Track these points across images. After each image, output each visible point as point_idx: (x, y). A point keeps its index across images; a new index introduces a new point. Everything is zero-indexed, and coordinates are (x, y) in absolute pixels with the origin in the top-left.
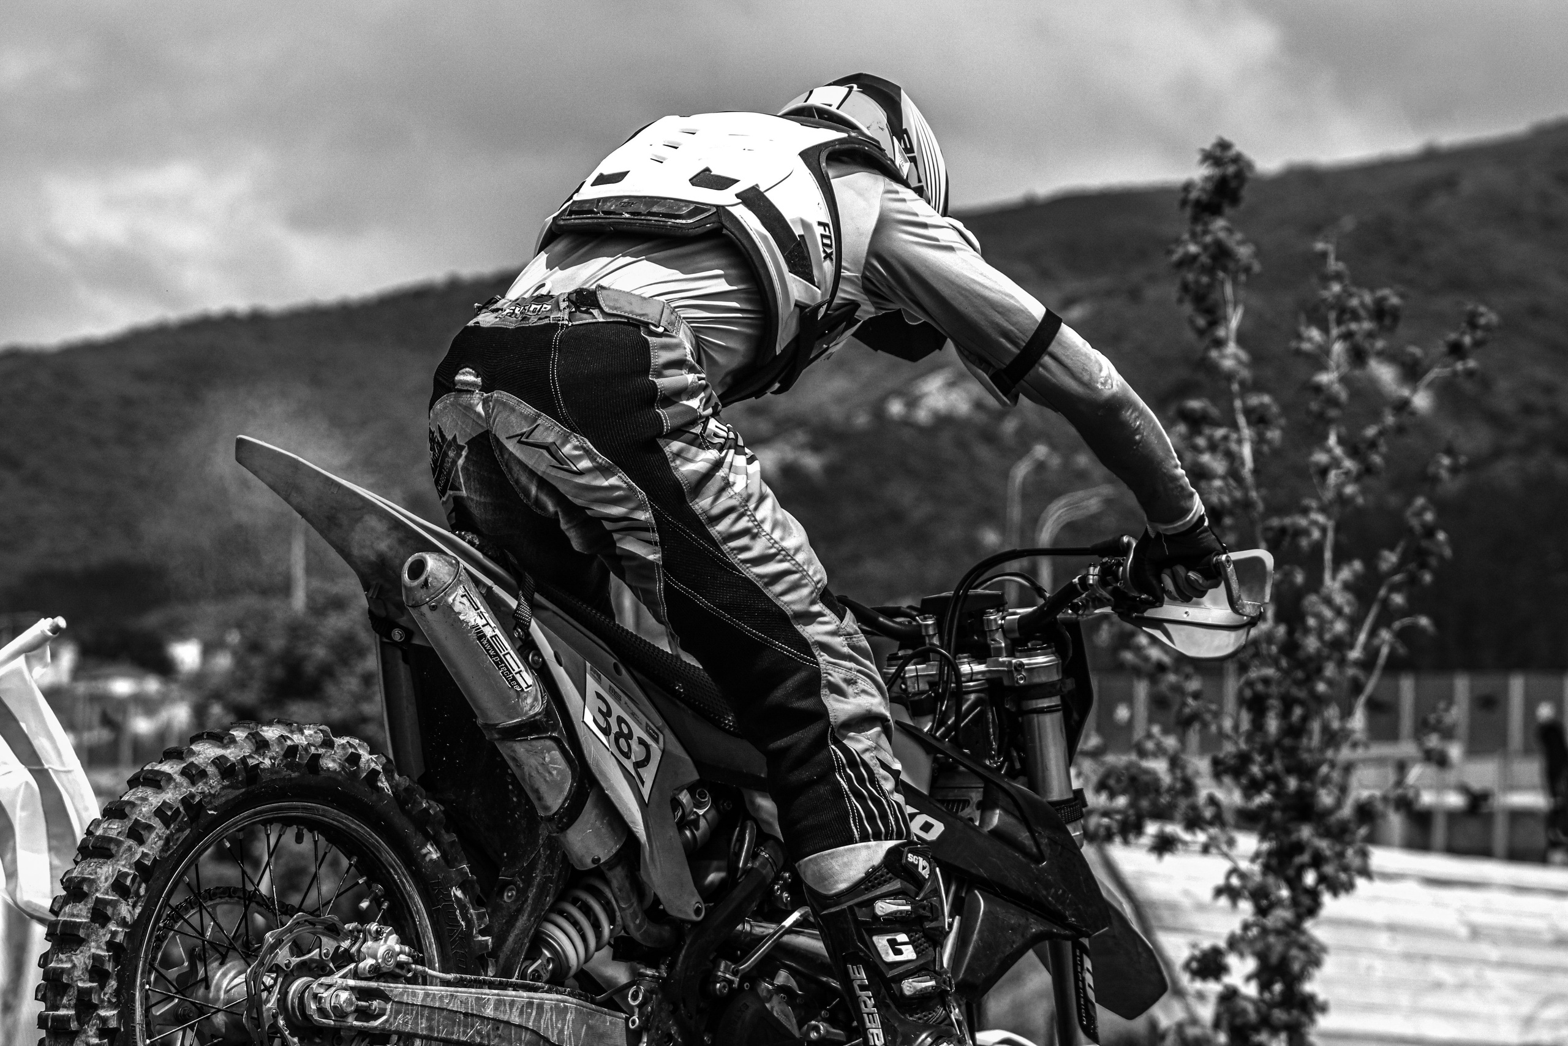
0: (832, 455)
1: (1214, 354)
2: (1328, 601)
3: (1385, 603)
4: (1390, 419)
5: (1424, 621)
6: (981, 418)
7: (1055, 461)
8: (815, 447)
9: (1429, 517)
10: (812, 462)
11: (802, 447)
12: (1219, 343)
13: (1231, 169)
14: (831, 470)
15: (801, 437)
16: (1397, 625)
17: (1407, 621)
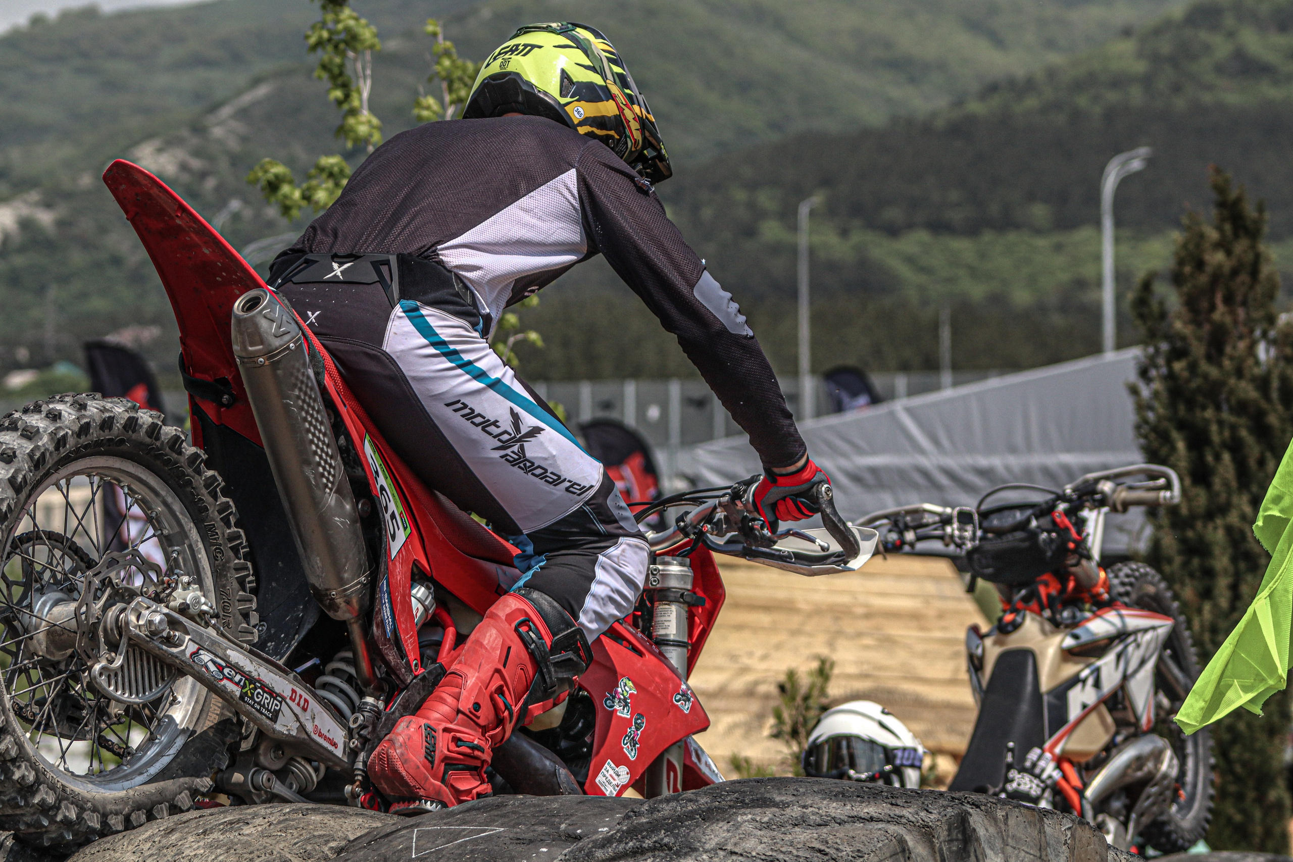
0: (62, 210)
1: (350, 121)
5: (533, 336)
6: (185, 178)
7: (248, 213)
8: (48, 205)
10: (45, 218)
11: (37, 204)
12: (355, 112)
14: (61, 224)
15: (34, 196)
16: (512, 340)
17: (520, 336)
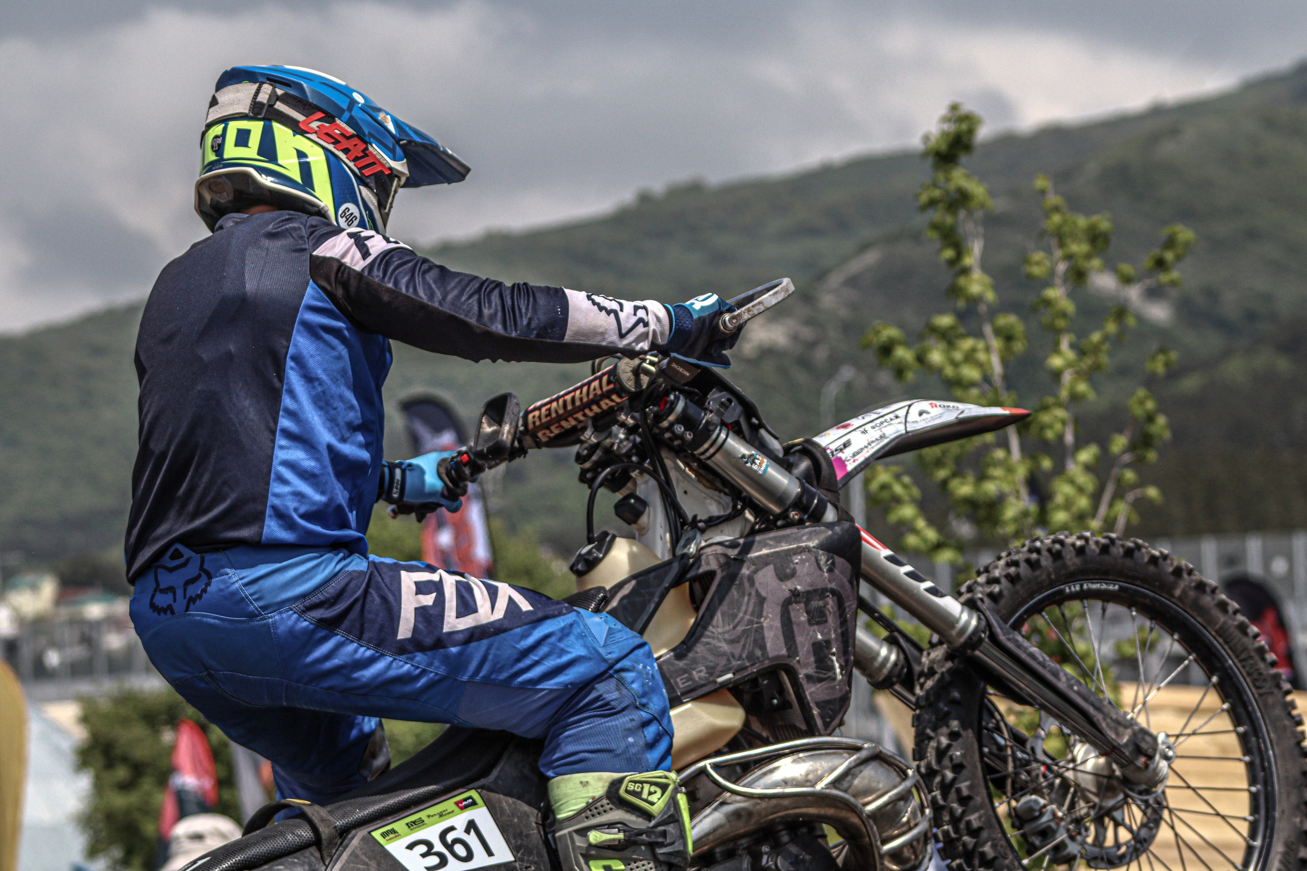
1: (962, 281)
2: (1072, 482)
3: (1119, 481)
4: (1111, 327)
5: (1152, 492)
6: (797, 348)
7: (862, 380)
9: (1150, 405)
12: (965, 271)
13: (964, 127)
16: (1131, 497)
17: (1138, 492)
